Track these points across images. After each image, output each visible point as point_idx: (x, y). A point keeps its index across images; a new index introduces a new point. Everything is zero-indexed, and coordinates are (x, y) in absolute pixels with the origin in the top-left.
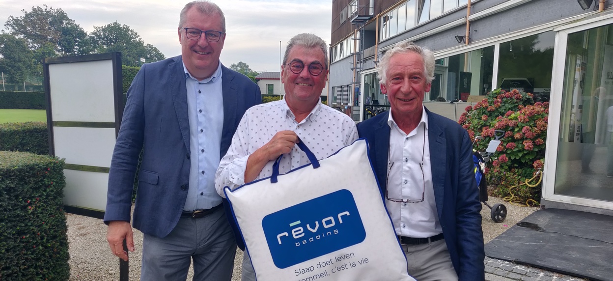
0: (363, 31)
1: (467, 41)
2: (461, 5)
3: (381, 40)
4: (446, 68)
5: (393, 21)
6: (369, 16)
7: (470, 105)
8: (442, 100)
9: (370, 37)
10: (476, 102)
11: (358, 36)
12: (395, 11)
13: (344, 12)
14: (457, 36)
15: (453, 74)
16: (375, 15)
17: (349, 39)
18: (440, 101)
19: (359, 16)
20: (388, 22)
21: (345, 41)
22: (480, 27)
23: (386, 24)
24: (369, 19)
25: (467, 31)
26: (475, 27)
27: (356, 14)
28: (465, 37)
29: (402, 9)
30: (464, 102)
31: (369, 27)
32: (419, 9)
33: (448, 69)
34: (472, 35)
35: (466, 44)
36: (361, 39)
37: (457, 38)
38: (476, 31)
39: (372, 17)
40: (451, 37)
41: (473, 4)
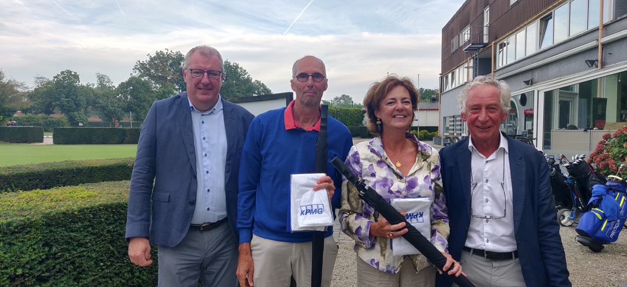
0: (476, 59)
1: (599, 65)
2: (591, 27)
3: (498, 68)
4: (576, 94)
5: (511, 47)
6: (483, 44)
7: (608, 133)
8: (573, 128)
9: (485, 66)
10: (614, 129)
11: (471, 64)
12: (512, 38)
13: (455, 40)
14: (588, 60)
15: (584, 101)
16: (489, 42)
17: (461, 68)
18: (571, 129)
19: (472, 44)
20: (505, 48)
21: (457, 70)
22: (615, 49)
23: (503, 50)
24: (483, 47)
25: (600, 54)
26: (608, 50)
27: (469, 41)
28: (597, 61)
29: (521, 35)
30: (599, 129)
31: (483, 55)
32: (540, 34)
33: (578, 95)
34: (605, 58)
35: (599, 68)
36: (474, 68)
37: (588, 62)
38: (611, 54)
39: (486, 45)
40: (580, 62)
41: (606, 26)
